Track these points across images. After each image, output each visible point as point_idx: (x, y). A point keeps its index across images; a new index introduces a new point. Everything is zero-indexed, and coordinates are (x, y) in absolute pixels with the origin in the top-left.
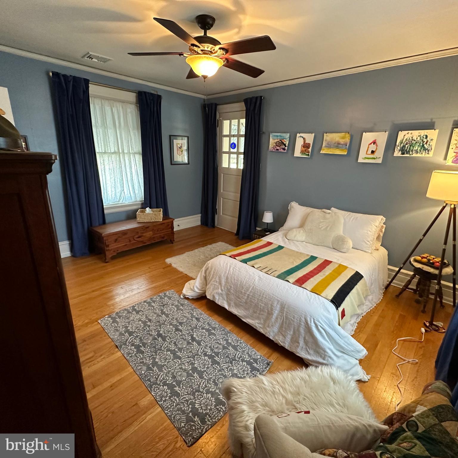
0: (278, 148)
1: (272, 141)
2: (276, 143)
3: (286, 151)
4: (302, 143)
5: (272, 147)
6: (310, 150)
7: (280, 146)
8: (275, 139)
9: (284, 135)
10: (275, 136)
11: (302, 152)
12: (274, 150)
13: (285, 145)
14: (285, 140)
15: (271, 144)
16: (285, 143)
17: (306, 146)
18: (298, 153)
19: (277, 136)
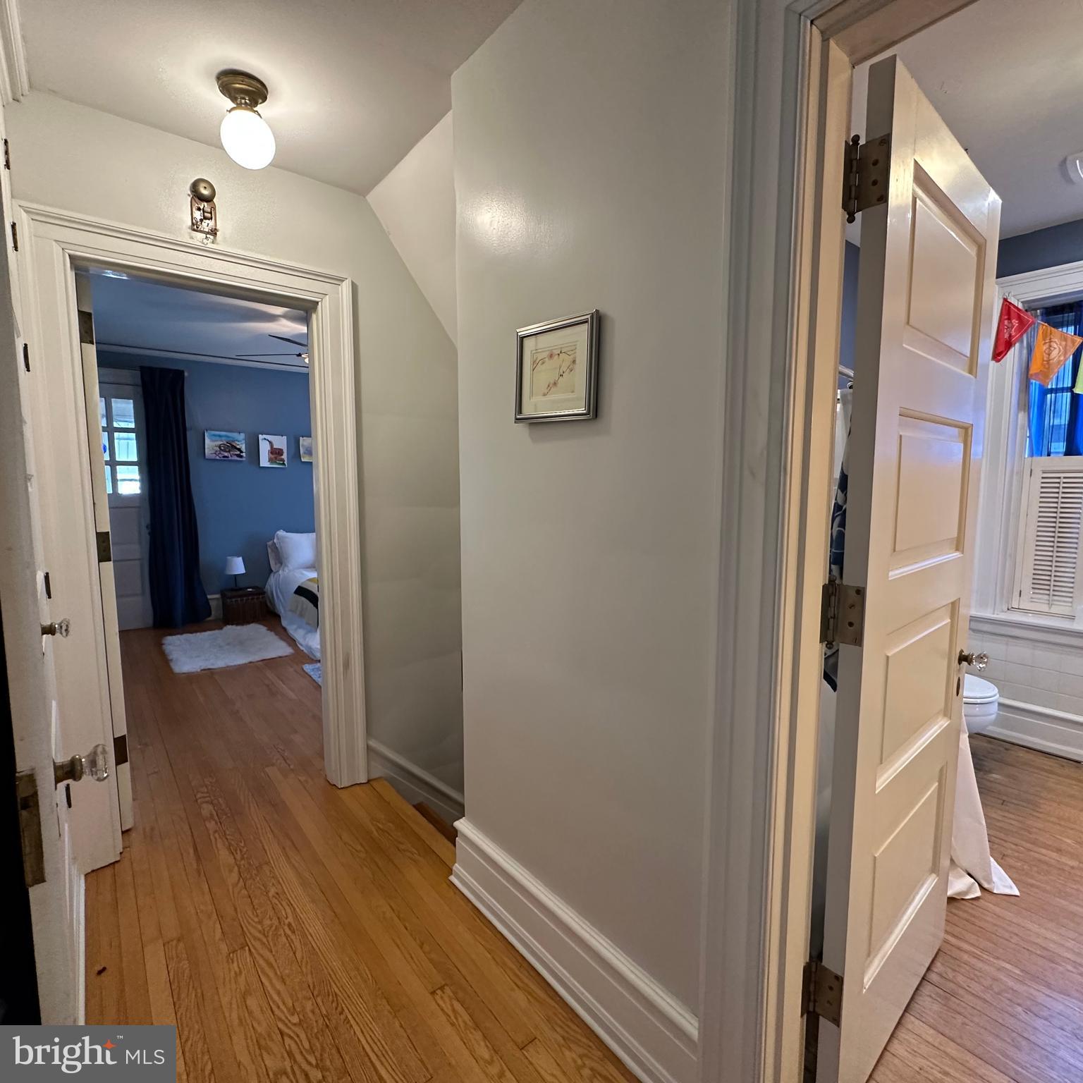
0: (226, 454)
1: (210, 445)
2: (220, 447)
3: (244, 459)
4: (269, 448)
5: (213, 452)
6: (285, 456)
7: (229, 451)
8: (217, 441)
9: (235, 435)
10: (214, 435)
11: (271, 460)
12: (218, 458)
13: (239, 450)
14: (238, 443)
15: (208, 448)
16: (238, 447)
17: (276, 453)
18: (264, 461)
19: (220, 436)
